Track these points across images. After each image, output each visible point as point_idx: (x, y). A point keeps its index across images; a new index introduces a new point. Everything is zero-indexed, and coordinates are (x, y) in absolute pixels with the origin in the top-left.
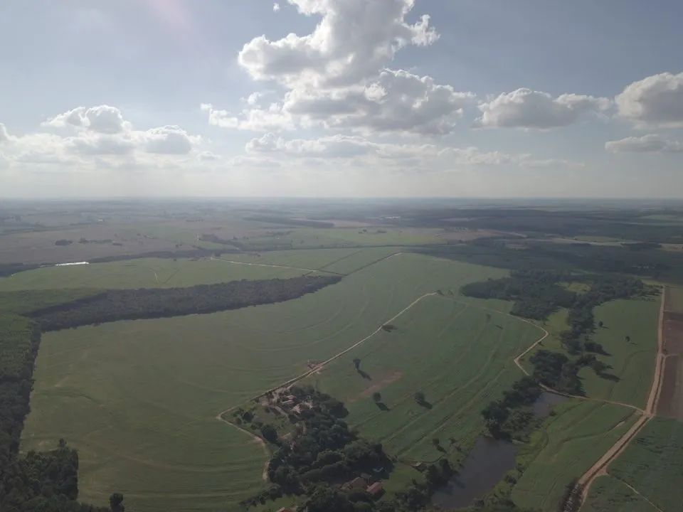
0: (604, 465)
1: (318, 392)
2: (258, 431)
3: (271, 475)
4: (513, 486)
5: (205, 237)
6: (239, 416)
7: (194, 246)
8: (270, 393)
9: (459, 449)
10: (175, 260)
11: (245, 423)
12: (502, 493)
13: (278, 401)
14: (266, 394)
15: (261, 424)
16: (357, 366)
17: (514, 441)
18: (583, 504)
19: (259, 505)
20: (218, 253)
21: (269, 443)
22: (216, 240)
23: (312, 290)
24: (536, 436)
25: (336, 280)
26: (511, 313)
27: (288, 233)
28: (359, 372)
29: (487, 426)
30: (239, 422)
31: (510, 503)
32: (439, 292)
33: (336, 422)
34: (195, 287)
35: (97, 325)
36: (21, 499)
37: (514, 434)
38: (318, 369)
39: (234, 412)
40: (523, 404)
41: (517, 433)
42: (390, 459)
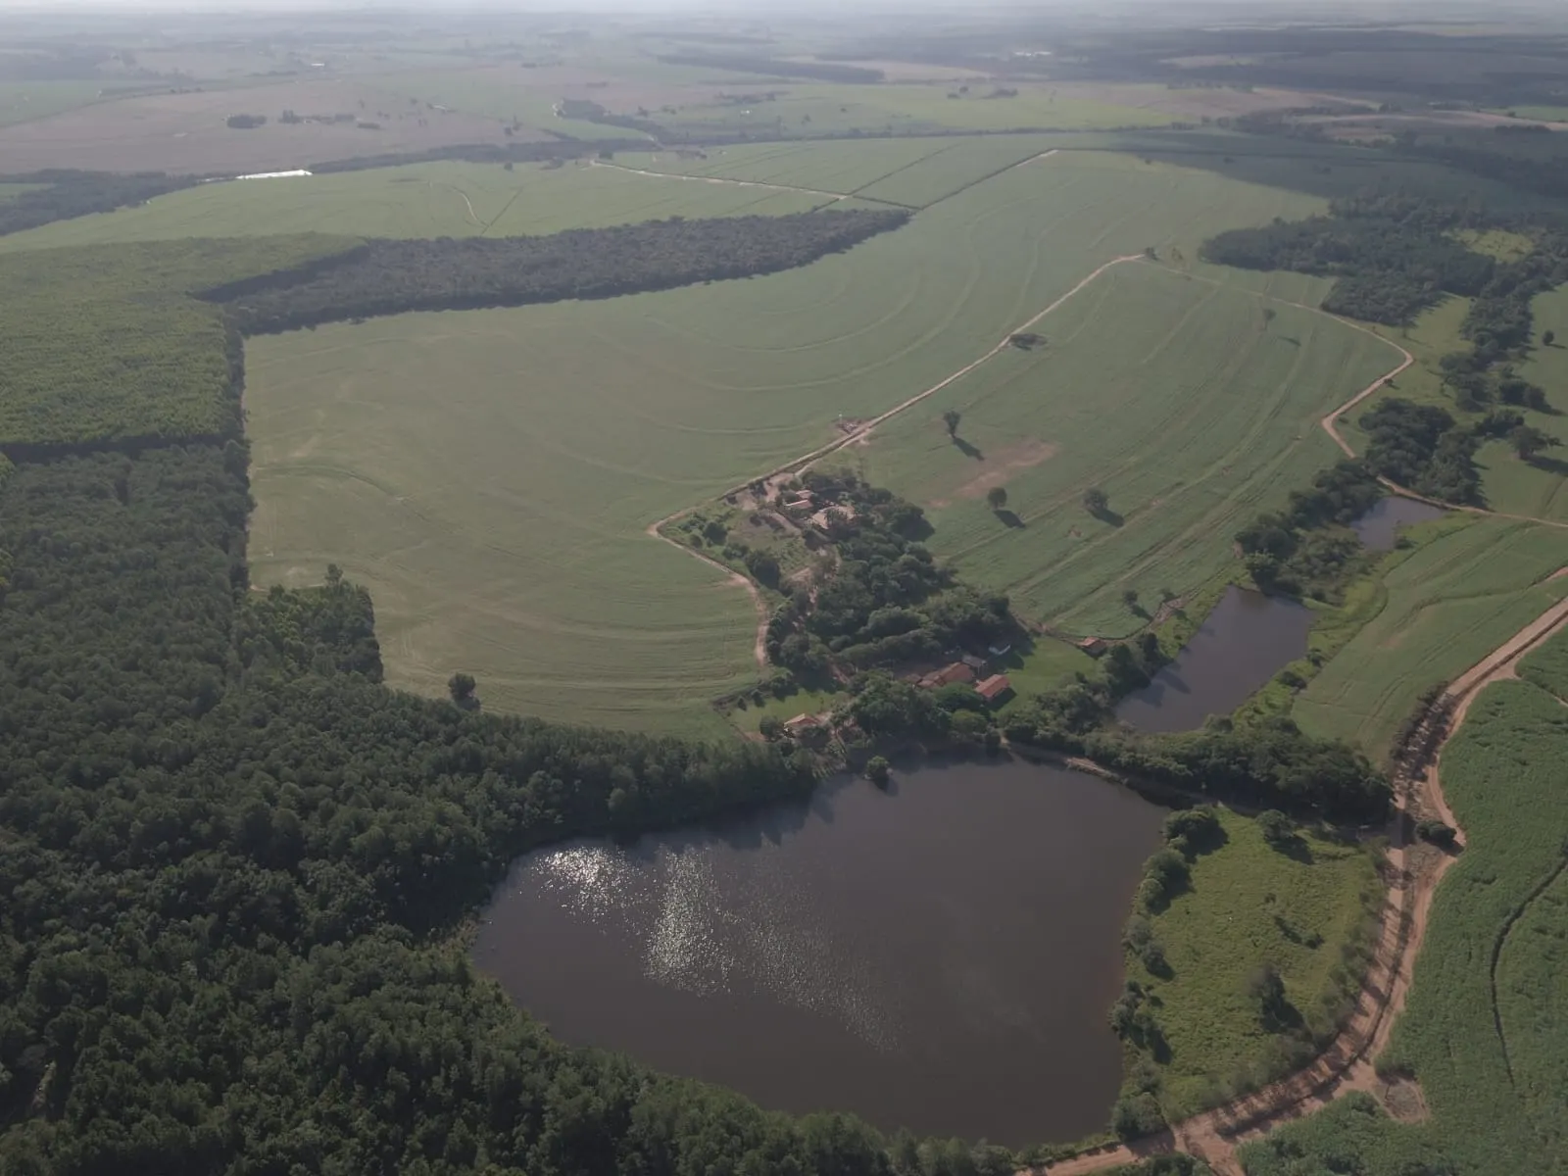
0: (1511, 657)
1: (865, 485)
2: (739, 563)
3: (773, 652)
4: (1297, 693)
5: (573, 109)
6: (696, 532)
7: (547, 131)
8: (760, 483)
9: (1180, 614)
10: (509, 167)
11: (709, 545)
12: (1272, 706)
13: (779, 502)
14: (752, 486)
15: (744, 550)
16: (952, 429)
17: (1307, 600)
18: (1451, 735)
19: (752, 708)
20: (606, 150)
21: (763, 587)
22: (597, 115)
23: (838, 245)
24: (1359, 592)
25: (896, 220)
26: (1325, 307)
27: (771, 97)
28: (958, 442)
29: (1251, 567)
30: (696, 543)
31: (1289, 727)
32: (1150, 253)
33: (907, 550)
34: (565, 233)
35: (358, 322)
36: (277, 679)
37: (1310, 586)
38: (863, 434)
39: (685, 521)
40: (1335, 522)
41: (1315, 585)
42: (1027, 629)
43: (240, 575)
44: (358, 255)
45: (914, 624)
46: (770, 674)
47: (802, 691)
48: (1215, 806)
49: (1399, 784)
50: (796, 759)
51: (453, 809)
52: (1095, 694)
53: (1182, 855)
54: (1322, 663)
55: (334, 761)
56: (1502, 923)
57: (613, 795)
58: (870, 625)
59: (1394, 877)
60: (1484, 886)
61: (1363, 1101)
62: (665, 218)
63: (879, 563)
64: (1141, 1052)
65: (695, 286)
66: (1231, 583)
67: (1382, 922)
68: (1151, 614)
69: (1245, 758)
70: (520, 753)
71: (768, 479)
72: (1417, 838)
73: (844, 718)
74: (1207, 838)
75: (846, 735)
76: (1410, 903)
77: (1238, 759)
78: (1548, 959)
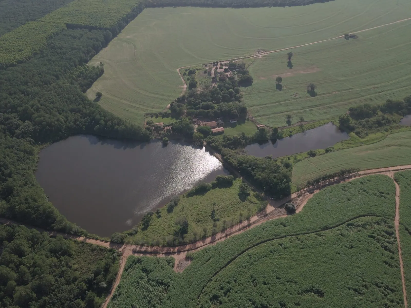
4: (309, 157)
6: (187, 72)
8: (217, 62)
9: (301, 126)
11: (187, 76)
12: (295, 159)
13: (216, 68)
15: (194, 79)
16: (290, 58)
21: (188, 89)
24: (374, 136)
28: (289, 62)
30: (185, 74)
42: (247, 118)
43: (88, 61)
45: (213, 108)
47: (170, 117)
48: (239, 178)
52: (243, 140)
53: (212, 186)
54: (329, 152)
58: (201, 105)
59: (261, 214)
61: (171, 260)
63: (222, 90)
64: (141, 226)
66: (331, 122)
67: (241, 223)
68: (292, 124)
71: (222, 62)
72: (284, 207)
76: (256, 222)
78: (271, 252)
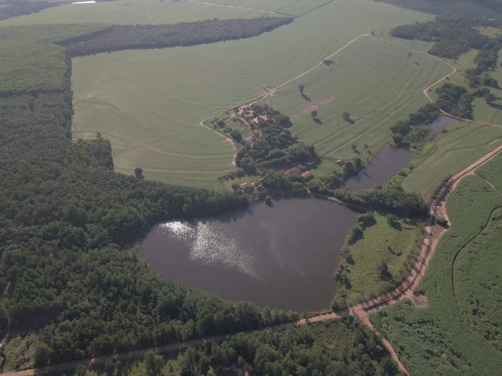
0: (474, 168)
1: (271, 109)
2: (228, 134)
3: (238, 163)
4: (404, 178)
6: (215, 124)
8: (237, 108)
9: (369, 152)
10: (162, 1)
11: (219, 128)
12: (395, 182)
13: (243, 114)
14: (234, 109)
15: (231, 130)
16: (301, 91)
17: (411, 149)
18: (451, 192)
19: (230, 180)
21: (236, 142)
23: (270, 29)
24: (428, 146)
25: (289, 21)
26: (429, 53)
28: (303, 95)
29: (393, 138)
30: (215, 127)
31: (400, 189)
32: (373, 33)
33: (283, 131)
34: (179, 24)
35: (110, 53)
36: (80, 168)
37: (412, 144)
38: (272, 92)
39: (212, 120)
40: (423, 124)
41: (414, 144)
42: (320, 157)
43: (69, 135)
44: (110, 30)
45: (283, 155)
46: (236, 170)
47: (246, 176)
48: (374, 213)
49: (433, 206)
50: (242, 196)
51: (133, 209)
52: (339, 177)
53: (361, 227)
54: (413, 169)
55: (97, 194)
56: (458, 250)
57: (184, 206)
58: (269, 155)
59: (427, 235)
60: (454, 238)
61: (408, 301)
62: (212, 19)
63: (274, 135)
64: (342, 286)
65: (221, 42)
66: (387, 143)
67: (421, 248)
68: (360, 152)
69: (384, 198)
70: (155, 192)
71: (240, 107)
72: (436, 224)
73: (259, 184)
74: (370, 222)
75: (259, 189)
76: (431, 243)
77: (382, 198)
78: (471, 260)
